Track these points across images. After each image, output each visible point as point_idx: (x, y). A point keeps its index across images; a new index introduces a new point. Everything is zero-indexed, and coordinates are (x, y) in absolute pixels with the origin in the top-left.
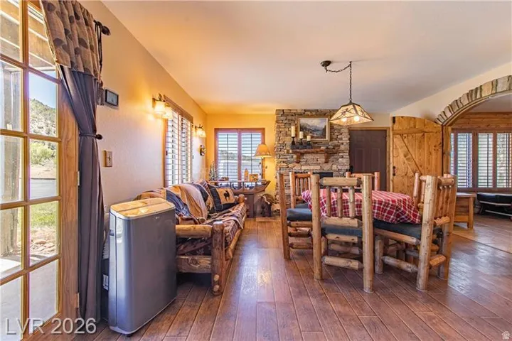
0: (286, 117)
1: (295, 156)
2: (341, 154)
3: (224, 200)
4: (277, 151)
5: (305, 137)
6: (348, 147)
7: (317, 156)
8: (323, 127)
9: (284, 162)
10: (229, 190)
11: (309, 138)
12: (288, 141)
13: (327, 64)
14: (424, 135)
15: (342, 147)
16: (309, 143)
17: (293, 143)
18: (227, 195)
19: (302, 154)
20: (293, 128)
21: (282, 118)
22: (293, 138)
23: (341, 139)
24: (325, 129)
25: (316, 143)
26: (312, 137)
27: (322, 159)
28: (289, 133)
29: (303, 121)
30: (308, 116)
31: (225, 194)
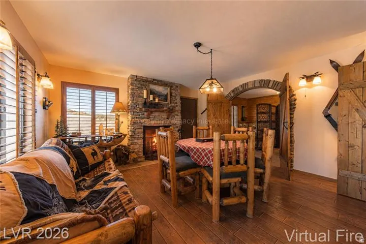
0: (139, 82)
1: (146, 114)
2: (176, 113)
3: (91, 161)
4: (131, 109)
5: (154, 99)
6: (180, 108)
7: (162, 114)
8: (166, 94)
9: (137, 118)
10: (96, 148)
11: (157, 100)
12: (141, 102)
13: (198, 45)
14: (221, 105)
15: (177, 109)
16: (157, 104)
17: (145, 103)
18: (94, 154)
19: (152, 112)
20: (145, 92)
21: (135, 82)
22: (145, 99)
23: (176, 103)
24: (166, 96)
25: (161, 104)
26: (159, 100)
27: (164, 116)
28: (141, 95)
29: (152, 87)
30: (155, 84)
31: (92, 154)
